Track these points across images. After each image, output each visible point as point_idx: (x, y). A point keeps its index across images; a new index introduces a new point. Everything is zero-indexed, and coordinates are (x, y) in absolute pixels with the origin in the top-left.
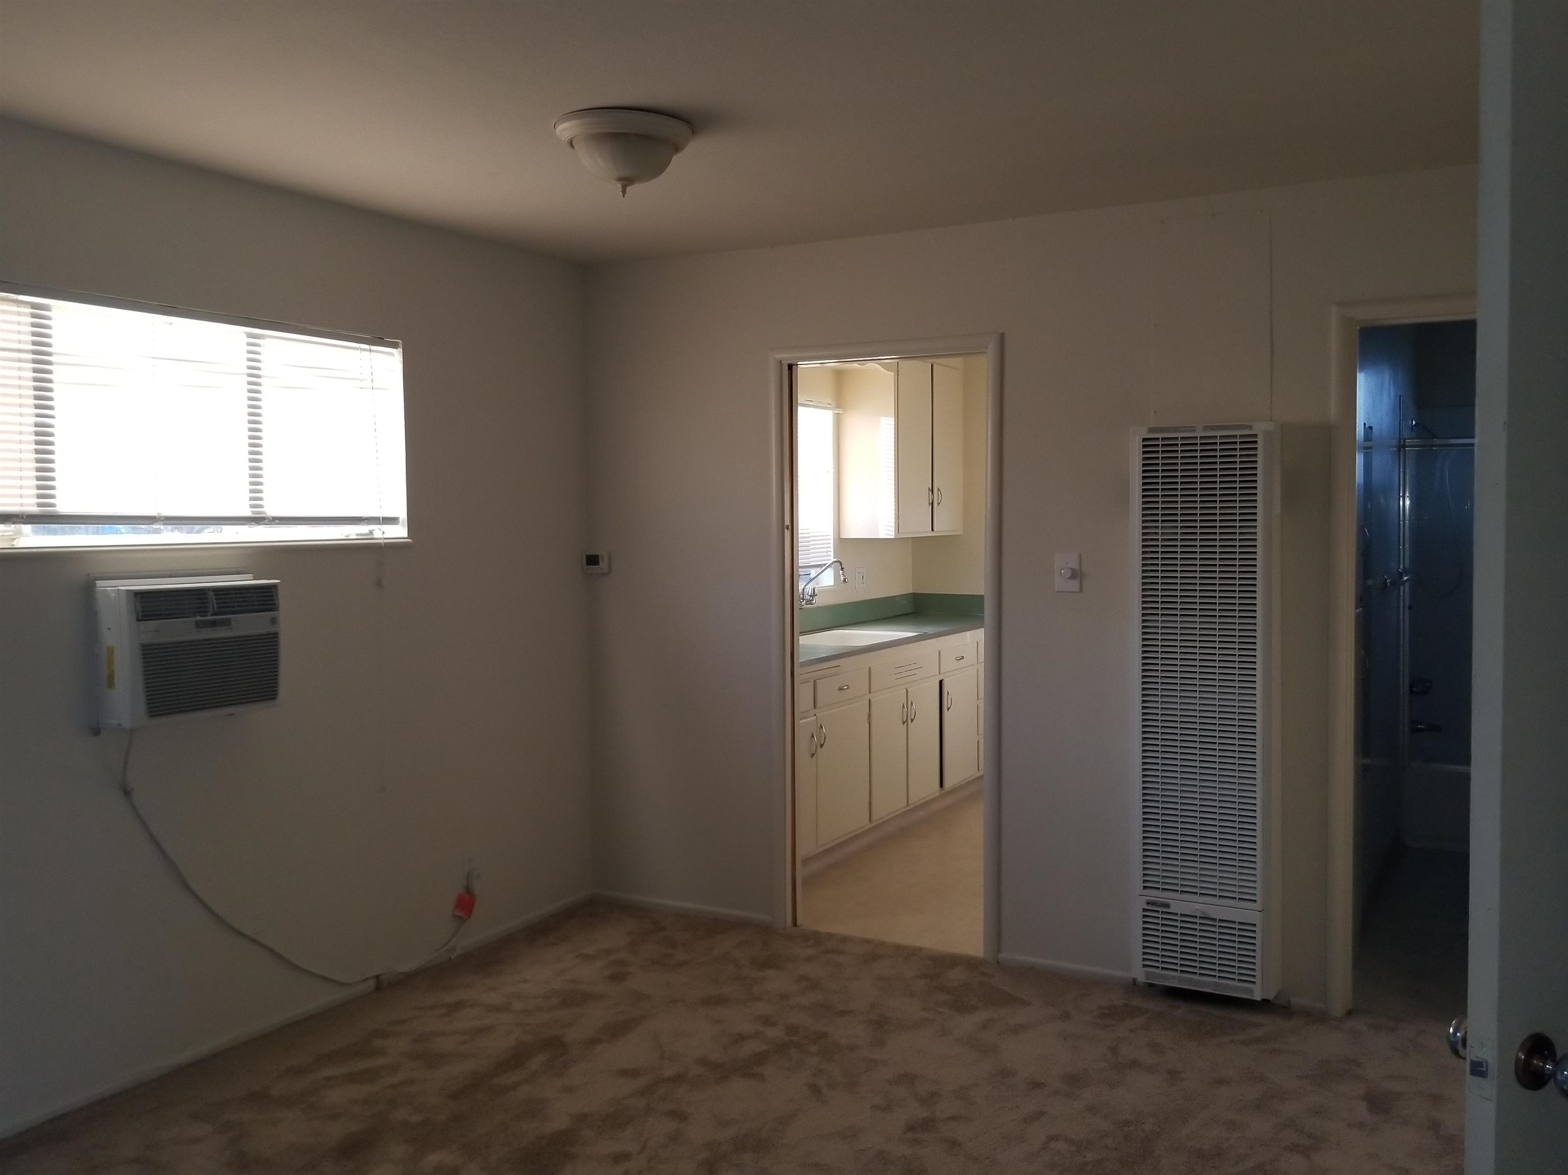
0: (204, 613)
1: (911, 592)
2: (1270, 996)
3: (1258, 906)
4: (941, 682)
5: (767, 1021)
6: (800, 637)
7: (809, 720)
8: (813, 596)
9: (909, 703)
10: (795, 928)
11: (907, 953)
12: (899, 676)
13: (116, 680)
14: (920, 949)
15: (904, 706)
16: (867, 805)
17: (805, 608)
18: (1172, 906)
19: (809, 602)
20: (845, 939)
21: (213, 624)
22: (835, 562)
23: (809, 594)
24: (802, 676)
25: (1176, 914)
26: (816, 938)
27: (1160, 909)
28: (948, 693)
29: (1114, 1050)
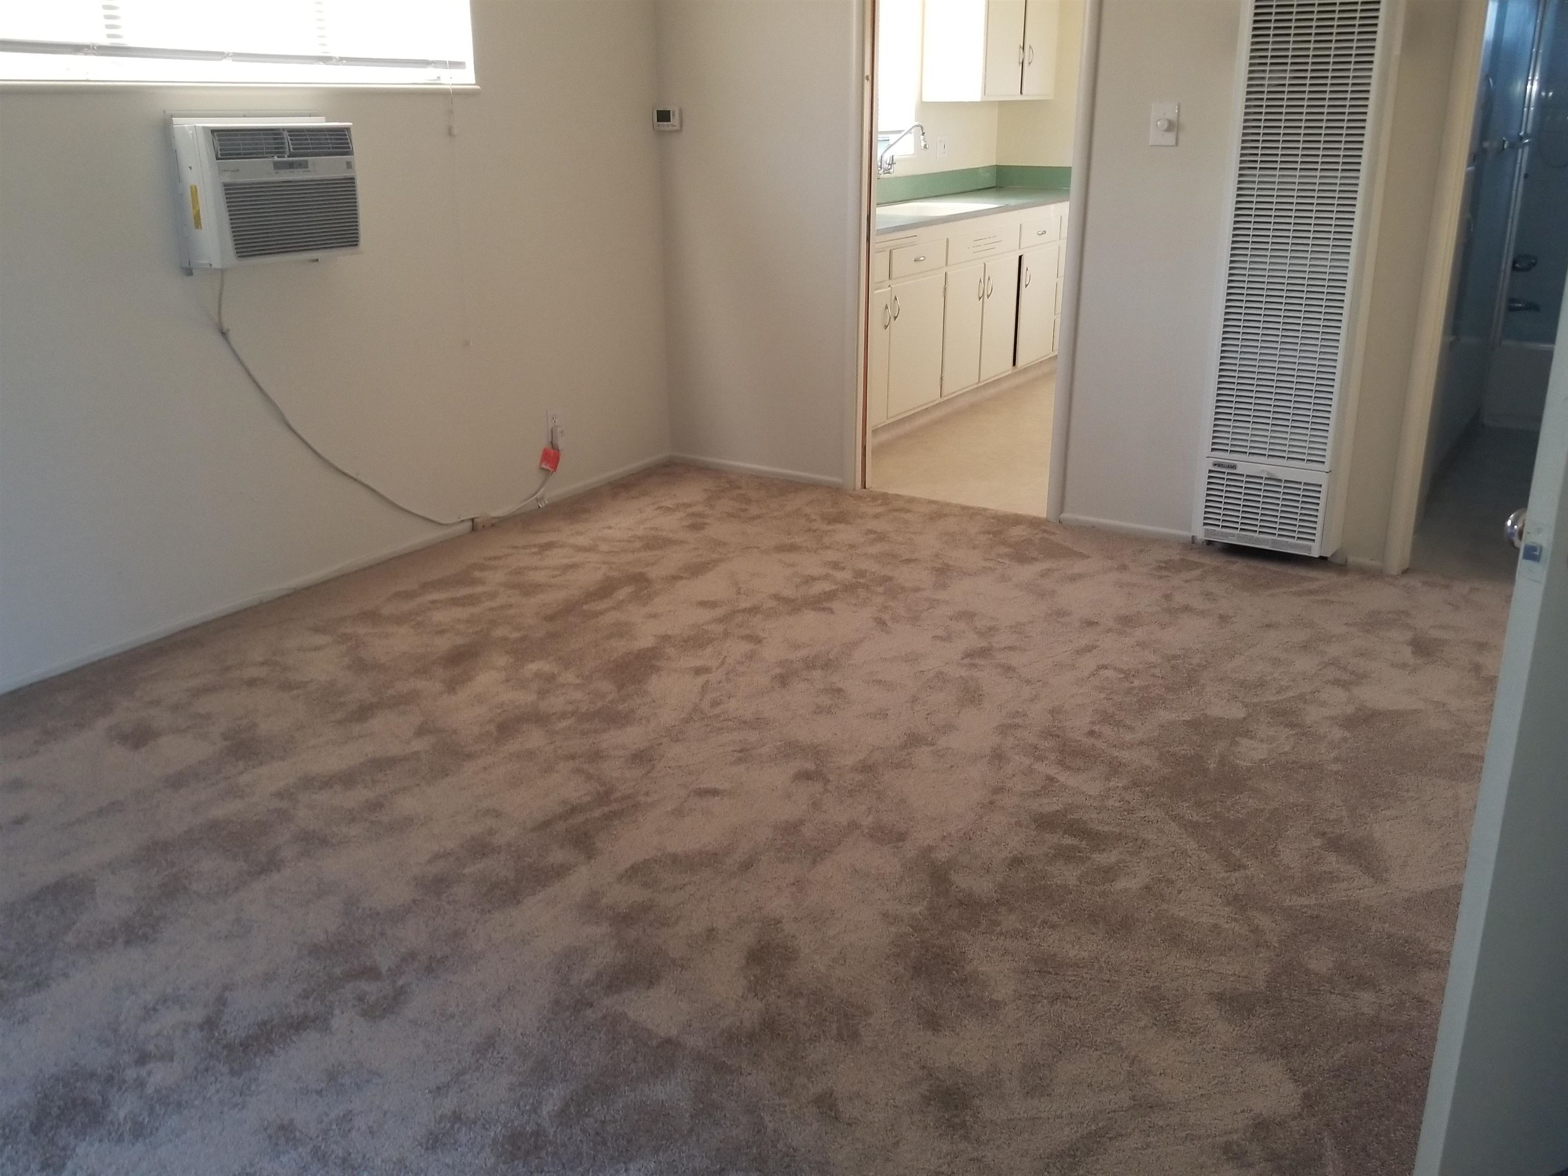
0: (281, 154)
1: (994, 164)
2: (1328, 555)
3: (1326, 467)
4: (1020, 257)
5: (836, 565)
6: (877, 209)
7: (883, 290)
8: (891, 165)
9: (987, 278)
10: (864, 490)
11: (971, 513)
12: (979, 249)
13: (202, 221)
14: (985, 509)
15: (980, 281)
16: (939, 379)
17: (883, 178)
18: (1238, 467)
19: (887, 171)
20: (912, 500)
21: (291, 165)
22: (917, 126)
23: (888, 163)
24: (877, 245)
25: (1243, 475)
26: (885, 499)
27: (1227, 471)
28: (1027, 269)
29: (1167, 597)
